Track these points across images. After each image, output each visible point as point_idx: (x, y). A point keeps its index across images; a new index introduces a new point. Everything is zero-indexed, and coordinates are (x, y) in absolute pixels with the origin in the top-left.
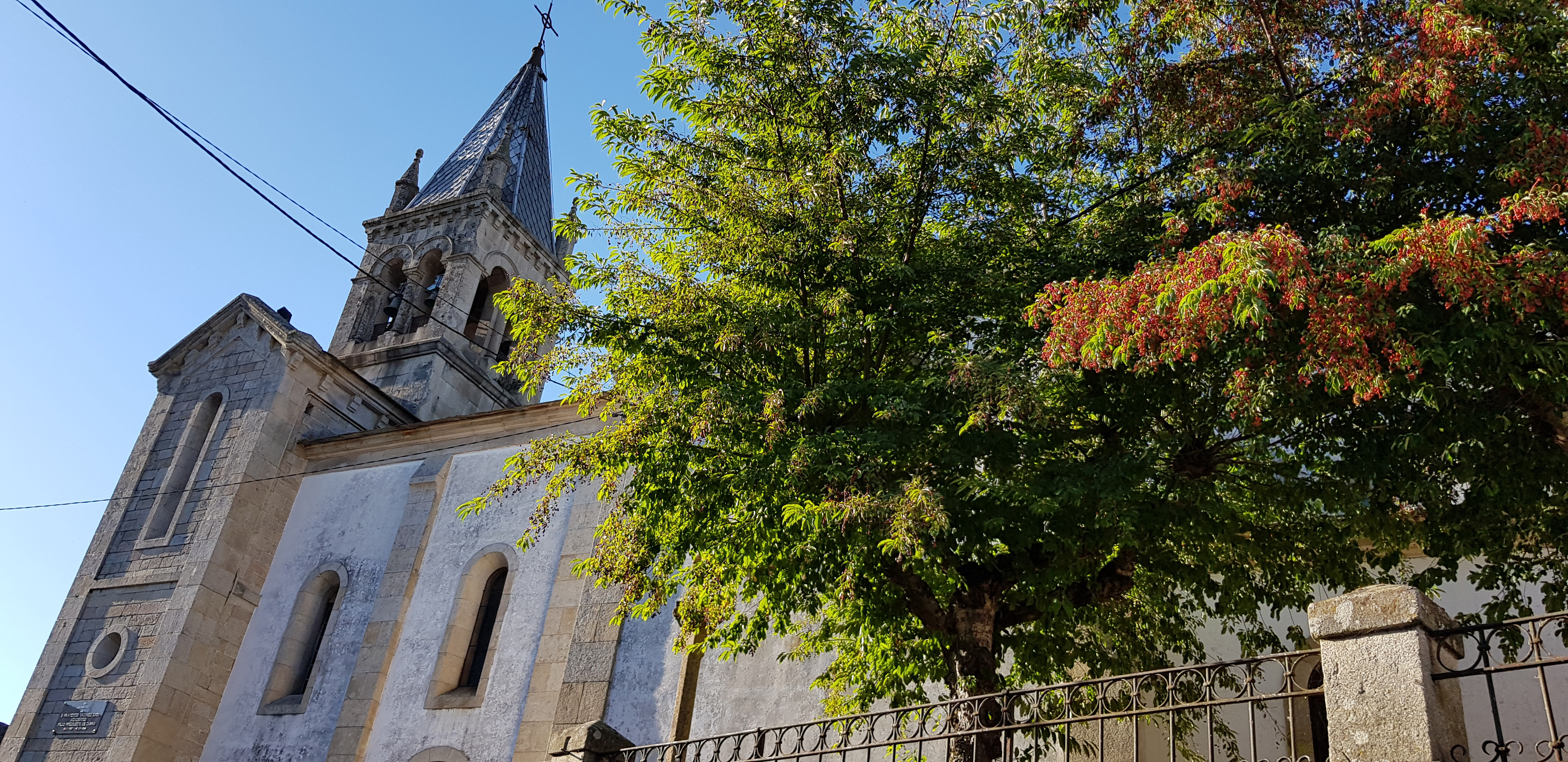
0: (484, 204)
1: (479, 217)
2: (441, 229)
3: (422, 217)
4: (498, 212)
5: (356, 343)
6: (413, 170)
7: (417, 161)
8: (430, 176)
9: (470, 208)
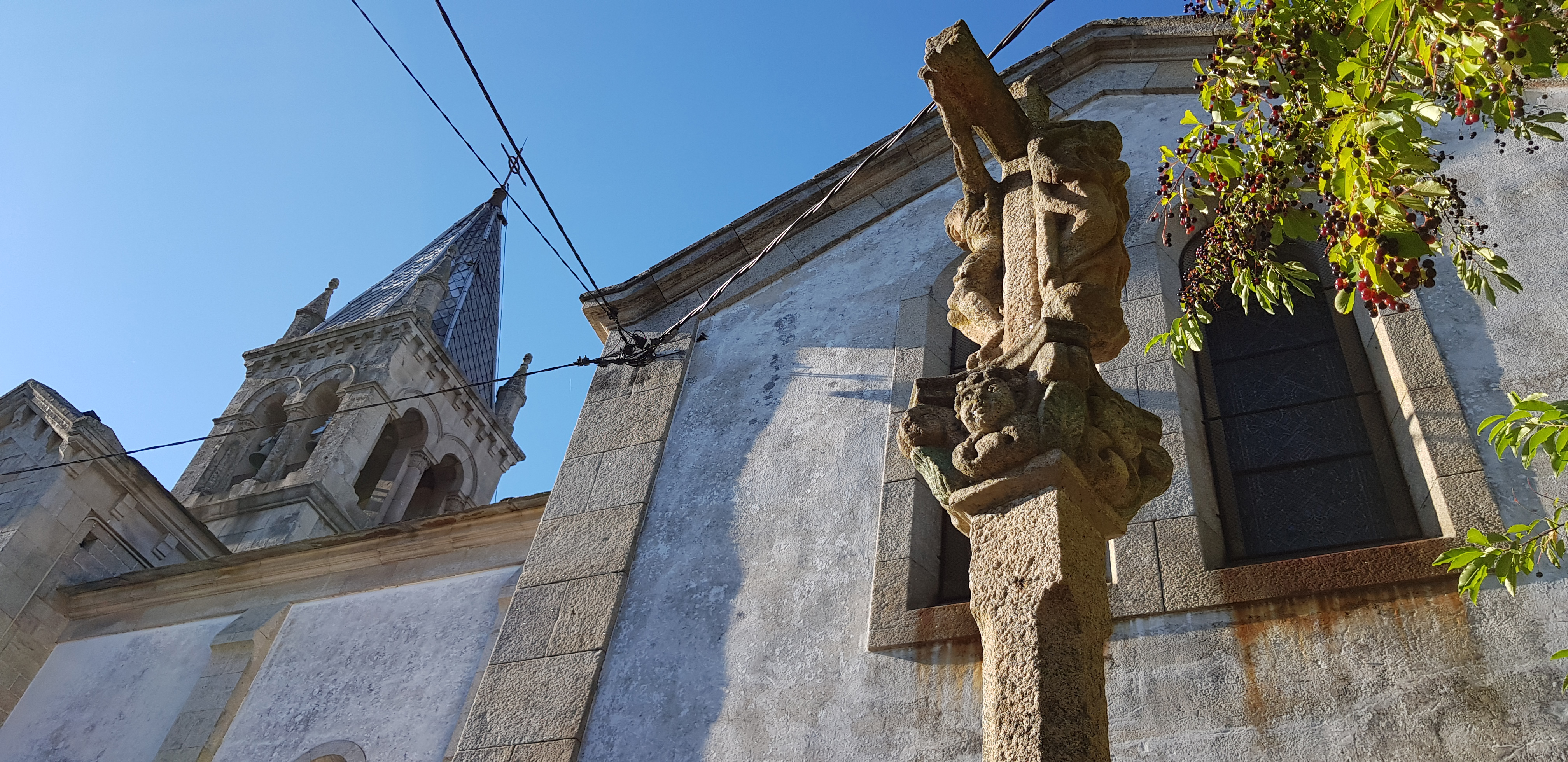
0: (406, 325)
1: (397, 341)
2: (343, 357)
3: (321, 344)
4: (424, 340)
5: (202, 495)
6: (323, 300)
7: (329, 291)
8: (344, 304)
9: (386, 331)
